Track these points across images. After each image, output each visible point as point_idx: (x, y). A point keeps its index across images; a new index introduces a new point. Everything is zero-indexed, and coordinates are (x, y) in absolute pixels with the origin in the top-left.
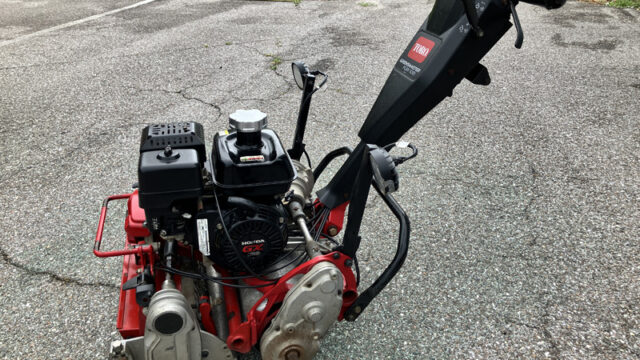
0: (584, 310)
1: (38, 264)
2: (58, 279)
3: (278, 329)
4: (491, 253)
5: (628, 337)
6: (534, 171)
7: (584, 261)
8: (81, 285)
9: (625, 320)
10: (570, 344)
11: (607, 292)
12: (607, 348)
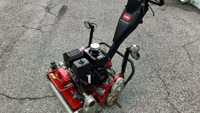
0: (165, 70)
1: (21, 96)
2: (32, 99)
3: (111, 96)
4: (140, 61)
5: (176, 74)
6: (139, 36)
7: (160, 58)
8: (40, 99)
9: (174, 70)
10: (166, 79)
11: (168, 65)
12: (173, 78)
